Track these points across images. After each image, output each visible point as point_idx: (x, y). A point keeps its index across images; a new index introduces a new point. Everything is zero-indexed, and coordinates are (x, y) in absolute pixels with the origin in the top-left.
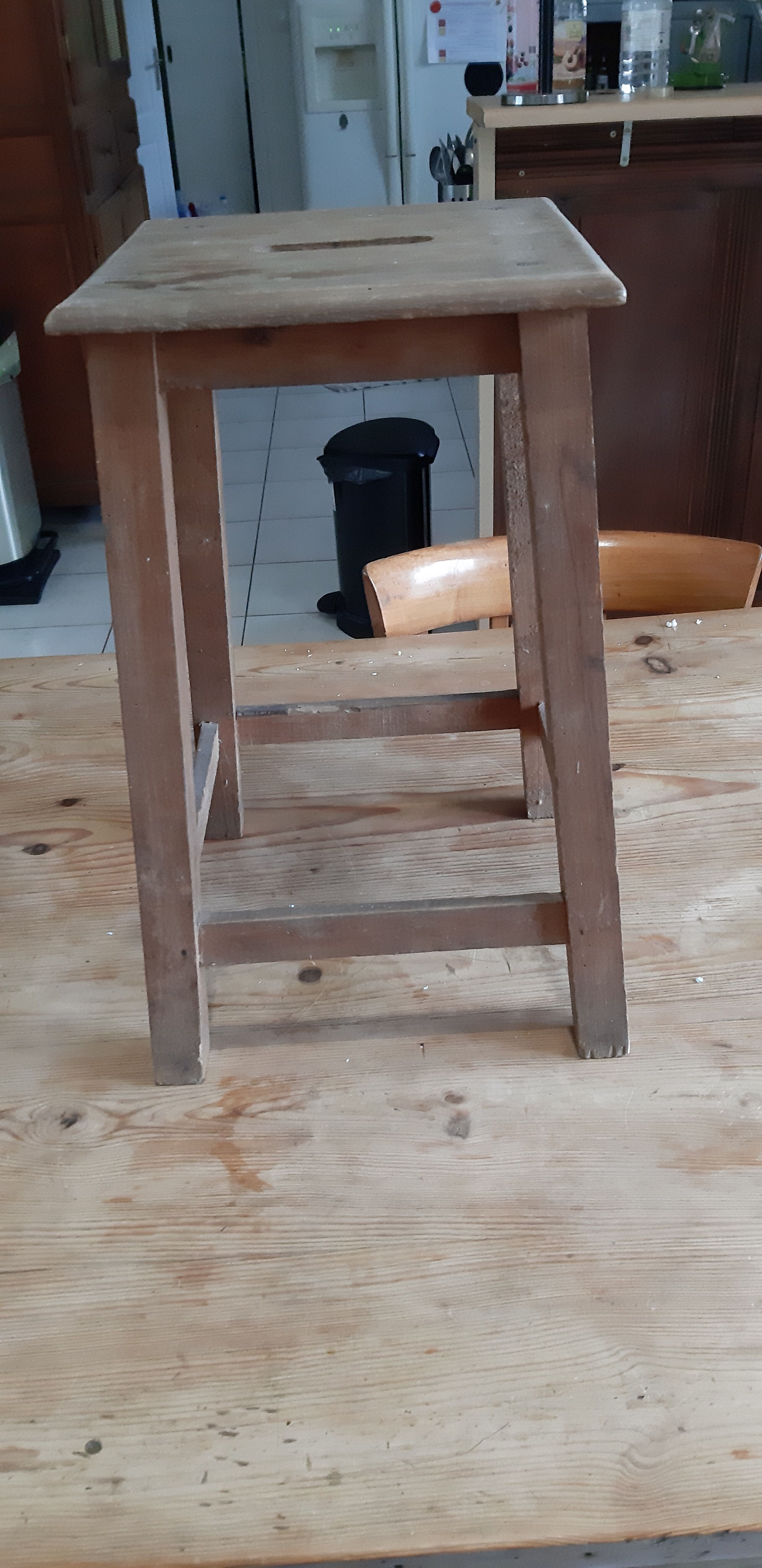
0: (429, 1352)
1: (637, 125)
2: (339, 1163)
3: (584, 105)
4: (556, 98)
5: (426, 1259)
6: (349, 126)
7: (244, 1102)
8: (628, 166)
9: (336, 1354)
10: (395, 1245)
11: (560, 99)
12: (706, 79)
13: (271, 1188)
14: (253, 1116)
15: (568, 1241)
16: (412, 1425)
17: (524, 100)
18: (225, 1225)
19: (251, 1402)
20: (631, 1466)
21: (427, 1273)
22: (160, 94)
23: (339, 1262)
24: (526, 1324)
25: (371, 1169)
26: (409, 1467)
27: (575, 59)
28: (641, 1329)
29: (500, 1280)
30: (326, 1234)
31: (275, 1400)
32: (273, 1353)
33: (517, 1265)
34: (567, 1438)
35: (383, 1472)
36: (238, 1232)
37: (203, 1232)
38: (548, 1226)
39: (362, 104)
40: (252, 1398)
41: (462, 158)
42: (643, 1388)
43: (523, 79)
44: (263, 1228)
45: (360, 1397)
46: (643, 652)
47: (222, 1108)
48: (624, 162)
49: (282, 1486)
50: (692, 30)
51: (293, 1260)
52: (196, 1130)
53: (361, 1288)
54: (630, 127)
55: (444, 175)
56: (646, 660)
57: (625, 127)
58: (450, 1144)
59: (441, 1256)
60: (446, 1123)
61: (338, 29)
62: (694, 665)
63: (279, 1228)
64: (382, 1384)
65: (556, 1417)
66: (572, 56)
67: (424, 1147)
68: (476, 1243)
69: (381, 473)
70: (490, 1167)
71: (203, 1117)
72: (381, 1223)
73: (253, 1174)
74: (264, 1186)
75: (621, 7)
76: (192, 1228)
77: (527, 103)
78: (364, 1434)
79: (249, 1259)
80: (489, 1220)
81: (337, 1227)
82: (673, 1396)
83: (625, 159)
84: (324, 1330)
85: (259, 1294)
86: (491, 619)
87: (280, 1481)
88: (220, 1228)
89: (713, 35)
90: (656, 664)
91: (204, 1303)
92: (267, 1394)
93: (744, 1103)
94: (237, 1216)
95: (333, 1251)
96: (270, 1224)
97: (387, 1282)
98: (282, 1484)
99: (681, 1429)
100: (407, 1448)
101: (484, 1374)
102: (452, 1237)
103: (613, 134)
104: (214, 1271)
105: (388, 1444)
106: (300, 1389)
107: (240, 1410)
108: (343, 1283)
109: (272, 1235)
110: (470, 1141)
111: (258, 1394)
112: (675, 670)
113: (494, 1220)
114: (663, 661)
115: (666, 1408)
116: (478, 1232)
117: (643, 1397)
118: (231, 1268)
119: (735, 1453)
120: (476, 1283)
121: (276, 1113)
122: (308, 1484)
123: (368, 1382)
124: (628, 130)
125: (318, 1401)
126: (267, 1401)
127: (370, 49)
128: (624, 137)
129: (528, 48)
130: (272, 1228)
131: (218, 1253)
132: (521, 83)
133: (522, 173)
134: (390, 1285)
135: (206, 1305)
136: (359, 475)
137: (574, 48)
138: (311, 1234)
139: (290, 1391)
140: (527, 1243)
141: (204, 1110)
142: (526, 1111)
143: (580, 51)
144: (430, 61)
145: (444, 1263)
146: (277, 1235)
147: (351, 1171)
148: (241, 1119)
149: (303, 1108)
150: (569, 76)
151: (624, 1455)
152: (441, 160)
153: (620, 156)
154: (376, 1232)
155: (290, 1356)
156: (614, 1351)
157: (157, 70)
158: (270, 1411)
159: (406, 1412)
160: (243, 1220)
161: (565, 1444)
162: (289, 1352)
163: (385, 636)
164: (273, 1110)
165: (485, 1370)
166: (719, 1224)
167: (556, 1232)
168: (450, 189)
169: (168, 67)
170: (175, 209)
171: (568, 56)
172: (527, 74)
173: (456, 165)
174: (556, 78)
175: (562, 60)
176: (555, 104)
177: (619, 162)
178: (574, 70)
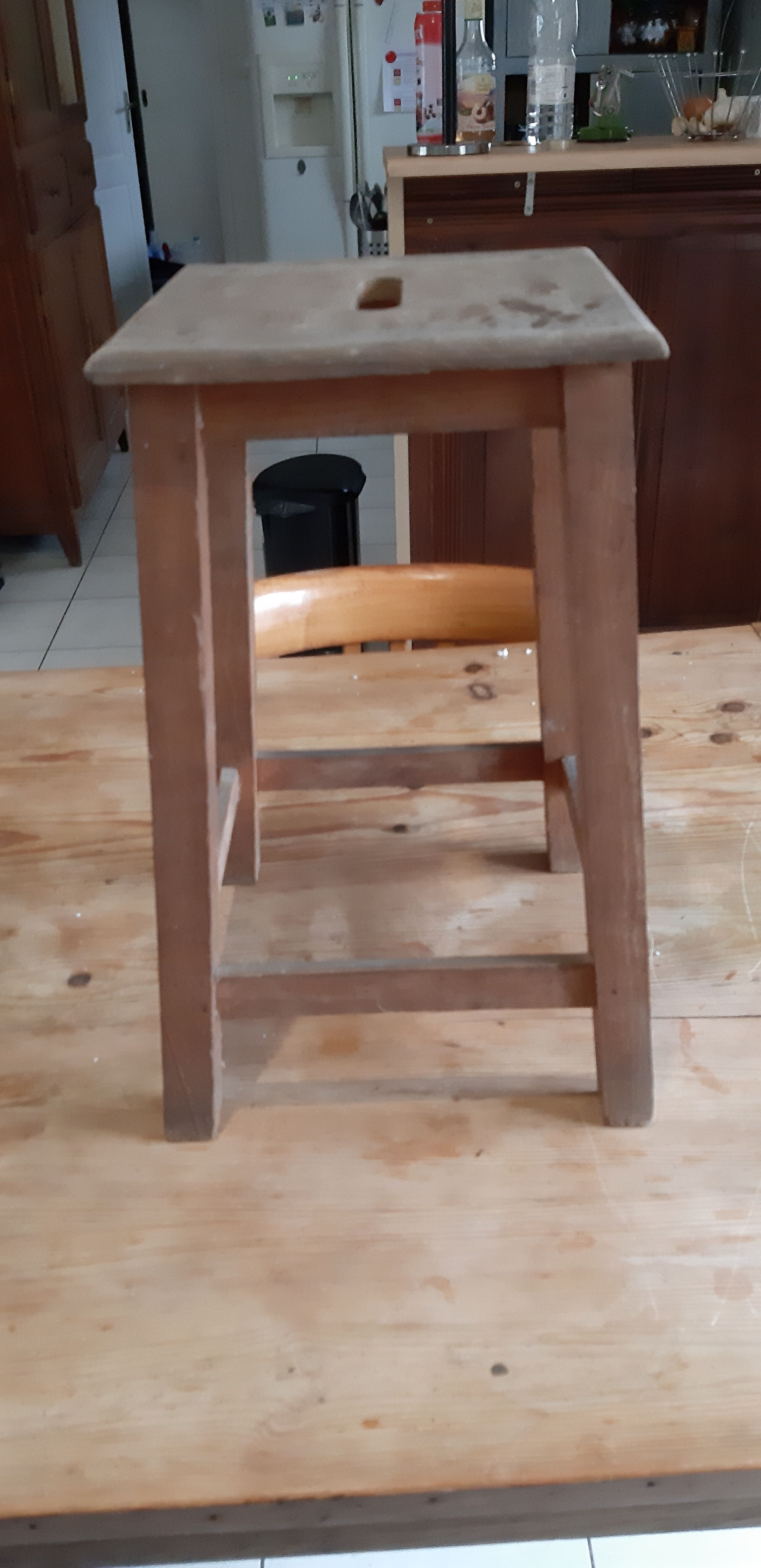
1: (540, 176)
3: (485, 156)
4: (458, 150)
6: (306, 173)
8: (532, 215)
11: (462, 150)
12: (611, 132)
17: (428, 151)
22: (129, 140)
27: (484, 110)
34: (213, 1407)
39: (320, 150)
41: (379, 206)
42: (295, 1362)
43: (432, 131)
46: (468, 679)
48: (528, 210)
50: (597, 84)
54: (534, 178)
55: (363, 220)
56: (471, 688)
57: (529, 178)
61: (296, 78)
62: (514, 692)
65: (207, 1389)
66: (481, 108)
68: (173, 1228)
69: (304, 508)
75: (527, 61)
77: (432, 154)
82: (321, 1369)
83: (529, 209)
84: (8, 1308)
89: (612, 89)
90: (480, 691)
99: (321, 1400)
100: (62, 1416)
103: (517, 184)
105: (45, 1413)
108: (40, 1265)
112: (495, 697)
114: (487, 687)
115: (312, 1380)
117: (294, 1370)
119: (366, 1422)
121: (15, 1108)
124: (531, 181)
127: (328, 96)
128: (528, 187)
129: (436, 101)
132: (430, 134)
133: (430, 221)
136: (285, 509)
137: (483, 101)
140: (221, 1229)
143: (488, 104)
144: (385, 110)
149: (42, 1104)
150: (479, 127)
151: (261, 1424)
152: (359, 206)
153: (524, 206)
157: (128, 113)
159: (68, 1383)
161: (210, 1413)
168: (369, 235)
169: (143, 110)
170: (145, 253)
171: (476, 108)
172: (435, 125)
173: (373, 211)
174: (466, 130)
175: (469, 112)
176: (458, 155)
177: (523, 211)
178: (482, 122)
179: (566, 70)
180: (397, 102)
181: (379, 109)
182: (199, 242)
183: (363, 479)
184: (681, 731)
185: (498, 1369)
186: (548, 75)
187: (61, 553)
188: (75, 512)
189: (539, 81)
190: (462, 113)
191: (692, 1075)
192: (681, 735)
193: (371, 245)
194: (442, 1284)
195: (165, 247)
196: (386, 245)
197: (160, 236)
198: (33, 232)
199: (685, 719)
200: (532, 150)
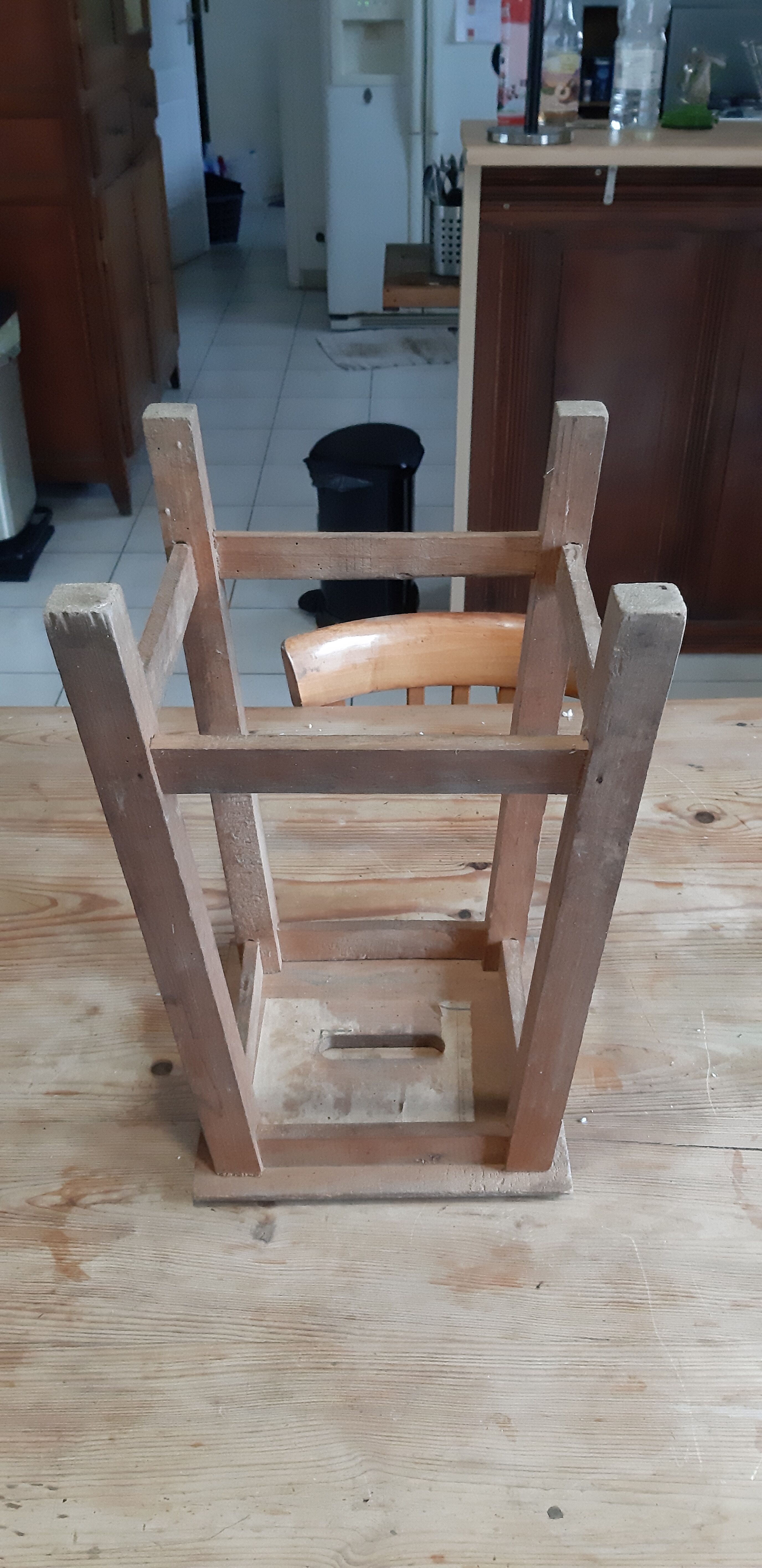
0: (195, 1446)
1: (621, 170)
2: (152, 1259)
3: (566, 148)
4: (540, 139)
5: (210, 1358)
6: (373, 101)
7: (80, 1193)
8: (612, 204)
9: (116, 1442)
10: (186, 1342)
11: (544, 140)
12: (696, 119)
13: (88, 1278)
14: (86, 1207)
15: (337, 1349)
16: (167, 1511)
17: (509, 137)
18: (43, 1312)
19: (37, 1479)
20: (344, 1562)
21: (209, 1371)
22: (190, 51)
23: (135, 1354)
24: (283, 1426)
25: (179, 1266)
26: (158, 1548)
27: (568, 90)
28: (380, 1438)
29: (269, 1382)
30: (129, 1327)
31: (56, 1478)
32: (62, 1436)
33: (287, 1369)
34: (296, 1532)
35: (136, 1551)
36: (53, 1319)
37: (24, 1317)
38: (321, 1334)
39: (387, 80)
40: (38, 1475)
41: (454, 182)
42: (370, 1492)
43: (514, 113)
44: (75, 1317)
45: (129, 1482)
47: (60, 1197)
48: (608, 200)
49: (50, 1556)
50: (686, 67)
51: (95, 1349)
52: (35, 1218)
53: (149, 1381)
54: (615, 171)
55: (436, 193)
57: (609, 172)
58: (253, 1247)
59: (224, 1355)
60: (254, 1227)
61: (367, 4)
63: (89, 1318)
64: (150, 1471)
65: (290, 1513)
66: (565, 88)
67: (231, 1249)
68: (256, 1345)
69: (362, 482)
70: (284, 1272)
71: (42, 1205)
72: (178, 1320)
73: (76, 1264)
74: (83, 1277)
76: (13, 1312)
77: (513, 142)
78: (126, 1516)
79: (58, 1346)
80: (271, 1324)
81: (138, 1321)
82: (393, 1501)
83: (609, 198)
84: (108, 1419)
85: (61, 1380)
86: (408, 690)
87: (49, 1552)
88: (38, 1314)
89: (702, 74)
91: (11, 1384)
92: (50, 1472)
93: (518, 1225)
94: (55, 1304)
95: (132, 1344)
96: (81, 1314)
97: (172, 1377)
98: (50, 1555)
99: (393, 1532)
100: (160, 1531)
101: (237, 1469)
102: (237, 1338)
103: (598, 175)
104: (27, 1355)
105: (144, 1526)
106: (79, 1471)
107: (27, 1485)
108: (135, 1375)
109: (81, 1324)
110: (271, 1245)
111: (44, 1472)
113: (276, 1324)
115: (385, 1512)
116: (261, 1335)
117: (367, 1500)
118: (38, 1354)
119: (434, 1557)
120: (248, 1384)
121: (107, 1205)
122: (71, 1556)
123: (138, 1469)
124: (612, 173)
125: (93, 1483)
126: (50, 1479)
127: (398, 24)
128: (609, 180)
129: (517, 80)
130: (84, 1318)
131: (32, 1338)
132: (512, 118)
133: (506, 206)
134: (175, 1380)
135: (13, 1386)
136: (342, 482)
137: (567, 81)
138: (116, 1326)
139: (71, 1471)
140: (299, 1349)
141: (45, 1198)
142: (326, 1220)
143: (572, 84)
144: (458, 40)
145: (225, 1363)
146: (87, 1325)
147: (161, 1268)
148: (75, 1209)
149: (131, 1202)
150: (561, 109)
151: (339, 1552)
152: (433, 181)
153: (603, 195)
154: (174, 1328)
155: (78, 1440)
156: (353, 1456)
157: (189, 25)
158: (51, 1488)
159: (165, 1498)
160: (58, 1308)
161: (293, 1538)
162: (76, 1436)
163: (301, 705)
164: (104, 1202)
165: (239, 1466)
166: (471, 1342)
167: (327, 1340)
168: (441, 211)
169: (204, 17)
170: (200, 167)
171: (560, 88)
172: (518, 107)
173: (448, 186)
174: (549, 109)
175: (551, 91)
176: (540, 144)
177: (602, 200)
178: (566, 102)
179: (655, 55)
180: (471, 33)
181: (451, 39)
182: (254, 156)
183: (421, 451)
184: (743, 817)
185: (555, 1513)
186: (637, 60)
187: (111, 500)
188: (127, 461)
189: (626, 64)
190: (545, 92)
191: (744, 1213)
192: (743, 822)
193: (443, 221)
194: (504, 1422)
195: (220, 160)
196: (460, 221)
197: (215, 149)
198: (95, 175)
199: (747, 804)
200: (615, 137)
